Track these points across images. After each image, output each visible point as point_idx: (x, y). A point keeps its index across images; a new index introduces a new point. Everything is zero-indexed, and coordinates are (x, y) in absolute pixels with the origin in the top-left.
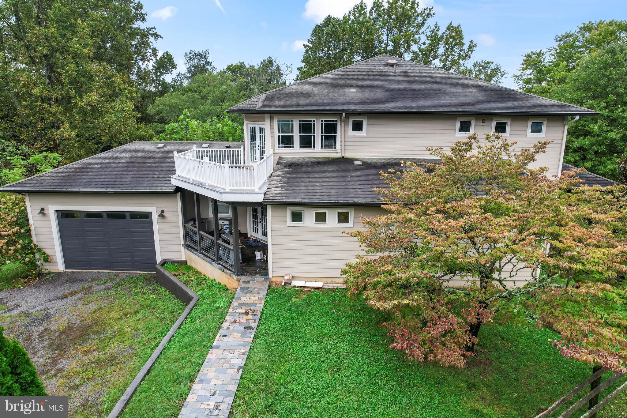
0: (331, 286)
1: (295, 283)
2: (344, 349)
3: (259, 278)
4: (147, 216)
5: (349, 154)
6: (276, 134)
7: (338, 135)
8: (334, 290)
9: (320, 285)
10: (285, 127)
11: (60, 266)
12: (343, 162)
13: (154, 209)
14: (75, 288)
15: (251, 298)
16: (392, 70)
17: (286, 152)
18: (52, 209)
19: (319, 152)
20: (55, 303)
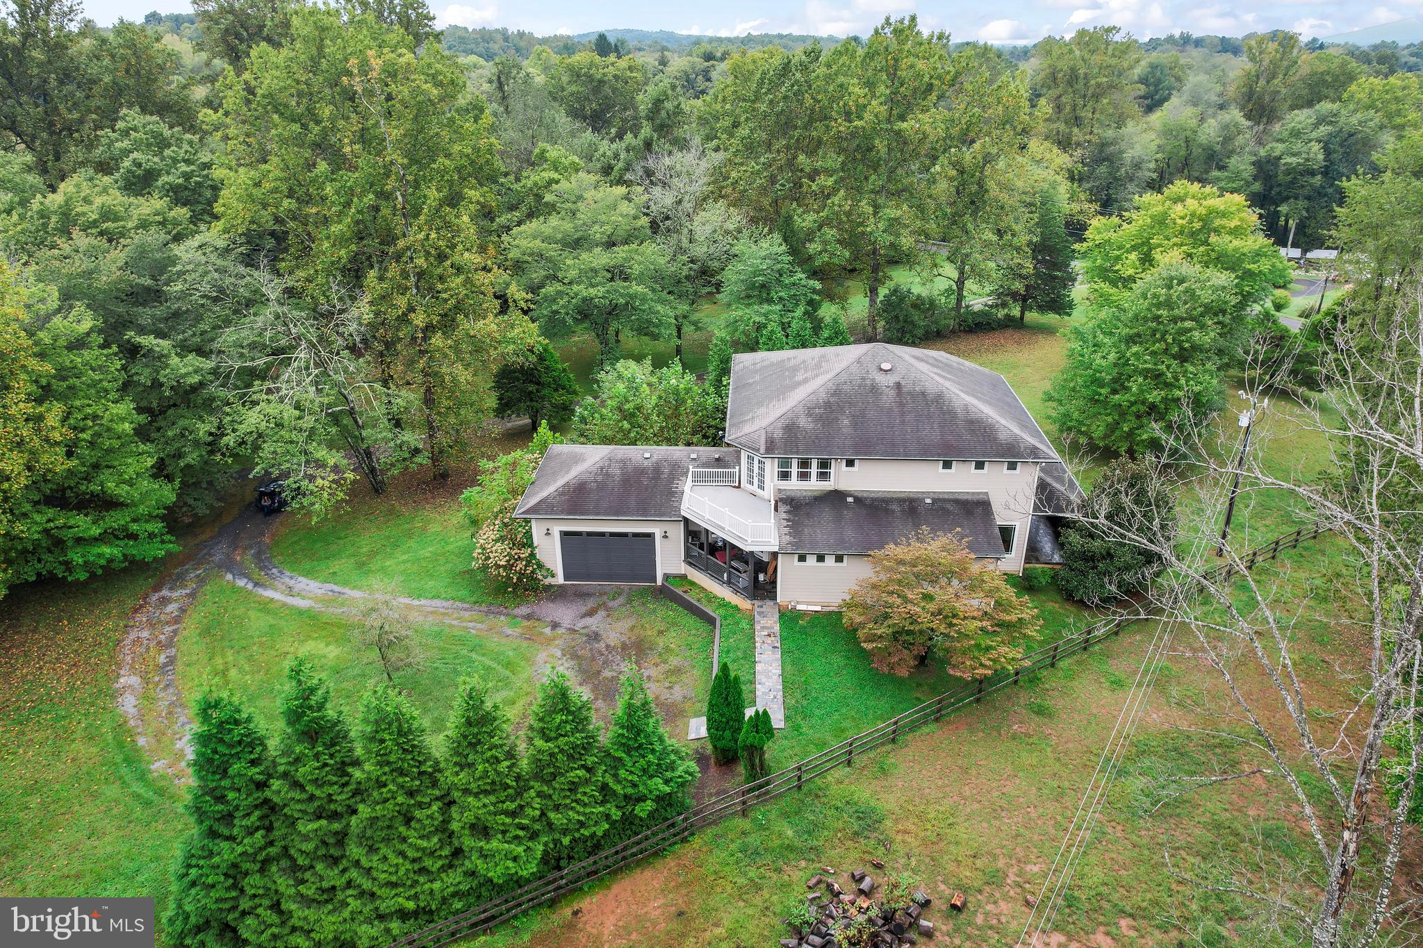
0: (828, 609)
1: (800, 607)
2: (842, 662)
3: (770, 603)
4: (650, 536)
5: (843, 486)
6: (776, 470)
7: (832, 471)
8: (830, 613)
9: (818, 608)
10: (785, 463)
11: (560, 579)
12: (836, 497)
13: (657, 530)
14: (591, 603)
15: (767, 622)
16: (884, 381)
17: (784, 485)
18: (557, 529)
19: (814, 485)
20: (588, 621)
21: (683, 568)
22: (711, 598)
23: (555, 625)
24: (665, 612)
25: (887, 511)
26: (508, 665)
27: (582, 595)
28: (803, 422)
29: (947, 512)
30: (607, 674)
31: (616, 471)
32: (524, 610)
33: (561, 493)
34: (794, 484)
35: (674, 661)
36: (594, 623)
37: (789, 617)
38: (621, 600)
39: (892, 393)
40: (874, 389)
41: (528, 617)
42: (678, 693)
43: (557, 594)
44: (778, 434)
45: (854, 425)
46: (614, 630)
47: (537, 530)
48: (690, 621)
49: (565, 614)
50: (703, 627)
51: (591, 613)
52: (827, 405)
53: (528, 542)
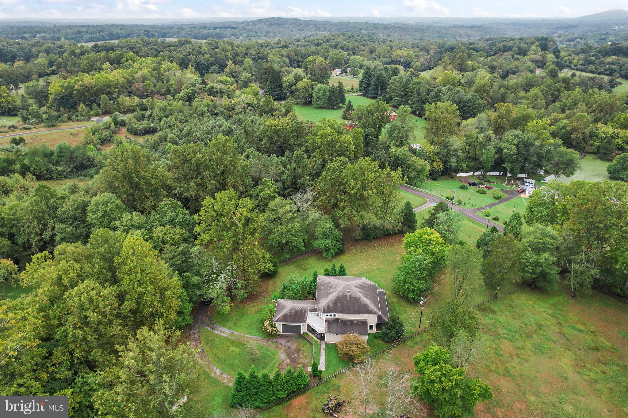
1: (329, 342)
3: (324, 341)
5: (338, 318)
6: (325, 314)
7: (337, 314)
9: (333, 343)
10: (327, 313)
11: (282, 333)
12: (337, 320)
13: (301, 324)
14: (288, 339)
15: (323, 346)
16: (348, 294)
17: (327, 317)
18: (281, 324)
19: (333, 317)
20: (288, 344)
21: (307, 331)
22: (312, 339)
23: (281, 345)
24: (303, 342)
25: (347, 324)
26: (274, 354)
27: (286, 337)
28: (331, 305)
29: (358, 324)
30: (293, 357)
31: (293, 311)
32: (274, 340)
33: (282, 317)
34: (329, 317)
35: (305, 354)
36: (289, 344)
37: (327, 345)
38: (294, 338)
39: (349, 297)
40: (346, 296)
41: (276, 342)
42: (306, 361)
43: (281, 336)
44: (326, 308)
45: (341, 305)
46: (294, 347)
47: (277, 324)
48: (308, 344)
49: (283, 341)
50: (310, 346)
51: (288, 342)
52: (336, 300)
53: (275, 327)
